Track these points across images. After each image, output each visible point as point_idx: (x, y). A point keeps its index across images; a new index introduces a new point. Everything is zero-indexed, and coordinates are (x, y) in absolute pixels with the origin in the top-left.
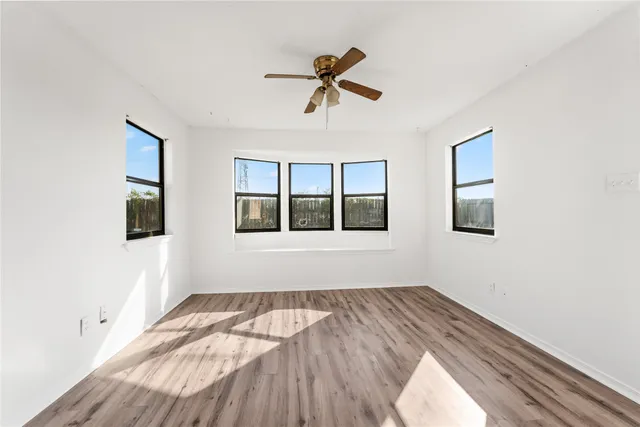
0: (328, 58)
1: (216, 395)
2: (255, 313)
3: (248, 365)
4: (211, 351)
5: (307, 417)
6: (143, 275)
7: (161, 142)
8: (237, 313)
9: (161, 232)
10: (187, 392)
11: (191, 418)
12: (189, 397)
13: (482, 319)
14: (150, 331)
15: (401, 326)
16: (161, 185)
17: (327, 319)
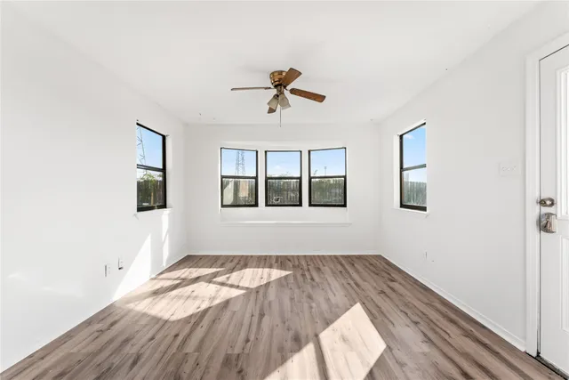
0: (280, 73)
1: (193, 321)
2: (232, 270)
3: (220, 304)
4: (194, 294)
5: (252, 338)
6: (149, 237)
7: (164, 138)
8: (218, 270)
9: (164, 206)
10: (174, 318)
11: (173, 333)
12: (174, 322)
13: (416, 281)
14: (155, 279)
15: (345, 284)
16: (164, 170)
17: (286, 277)
